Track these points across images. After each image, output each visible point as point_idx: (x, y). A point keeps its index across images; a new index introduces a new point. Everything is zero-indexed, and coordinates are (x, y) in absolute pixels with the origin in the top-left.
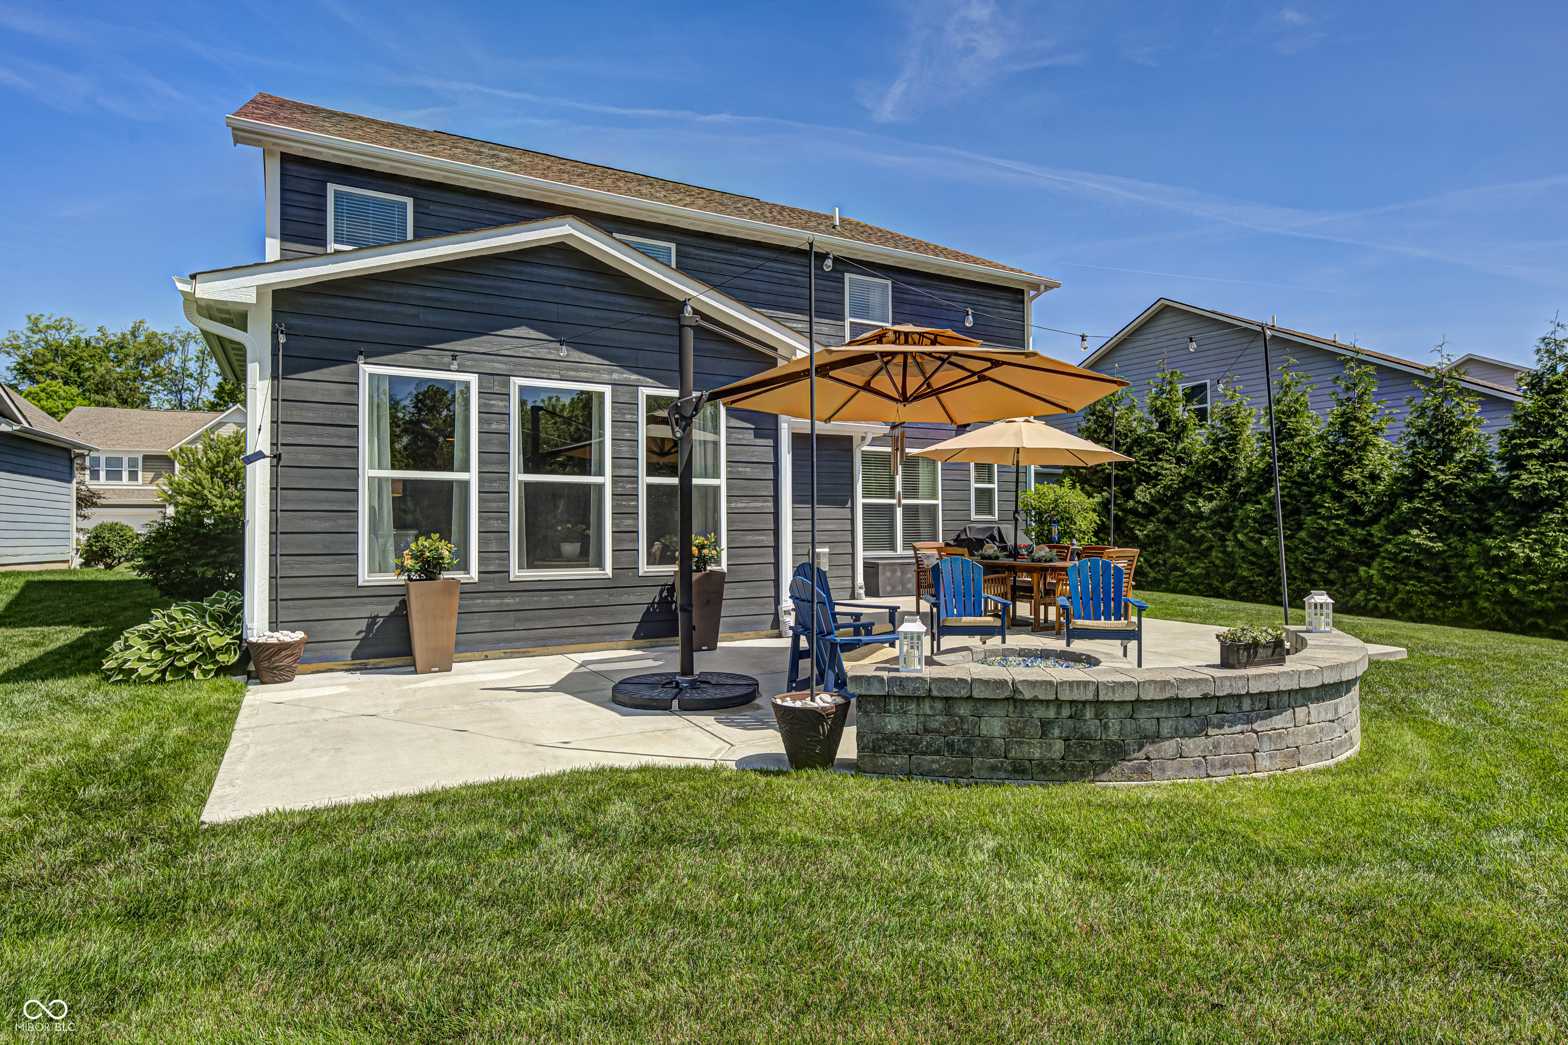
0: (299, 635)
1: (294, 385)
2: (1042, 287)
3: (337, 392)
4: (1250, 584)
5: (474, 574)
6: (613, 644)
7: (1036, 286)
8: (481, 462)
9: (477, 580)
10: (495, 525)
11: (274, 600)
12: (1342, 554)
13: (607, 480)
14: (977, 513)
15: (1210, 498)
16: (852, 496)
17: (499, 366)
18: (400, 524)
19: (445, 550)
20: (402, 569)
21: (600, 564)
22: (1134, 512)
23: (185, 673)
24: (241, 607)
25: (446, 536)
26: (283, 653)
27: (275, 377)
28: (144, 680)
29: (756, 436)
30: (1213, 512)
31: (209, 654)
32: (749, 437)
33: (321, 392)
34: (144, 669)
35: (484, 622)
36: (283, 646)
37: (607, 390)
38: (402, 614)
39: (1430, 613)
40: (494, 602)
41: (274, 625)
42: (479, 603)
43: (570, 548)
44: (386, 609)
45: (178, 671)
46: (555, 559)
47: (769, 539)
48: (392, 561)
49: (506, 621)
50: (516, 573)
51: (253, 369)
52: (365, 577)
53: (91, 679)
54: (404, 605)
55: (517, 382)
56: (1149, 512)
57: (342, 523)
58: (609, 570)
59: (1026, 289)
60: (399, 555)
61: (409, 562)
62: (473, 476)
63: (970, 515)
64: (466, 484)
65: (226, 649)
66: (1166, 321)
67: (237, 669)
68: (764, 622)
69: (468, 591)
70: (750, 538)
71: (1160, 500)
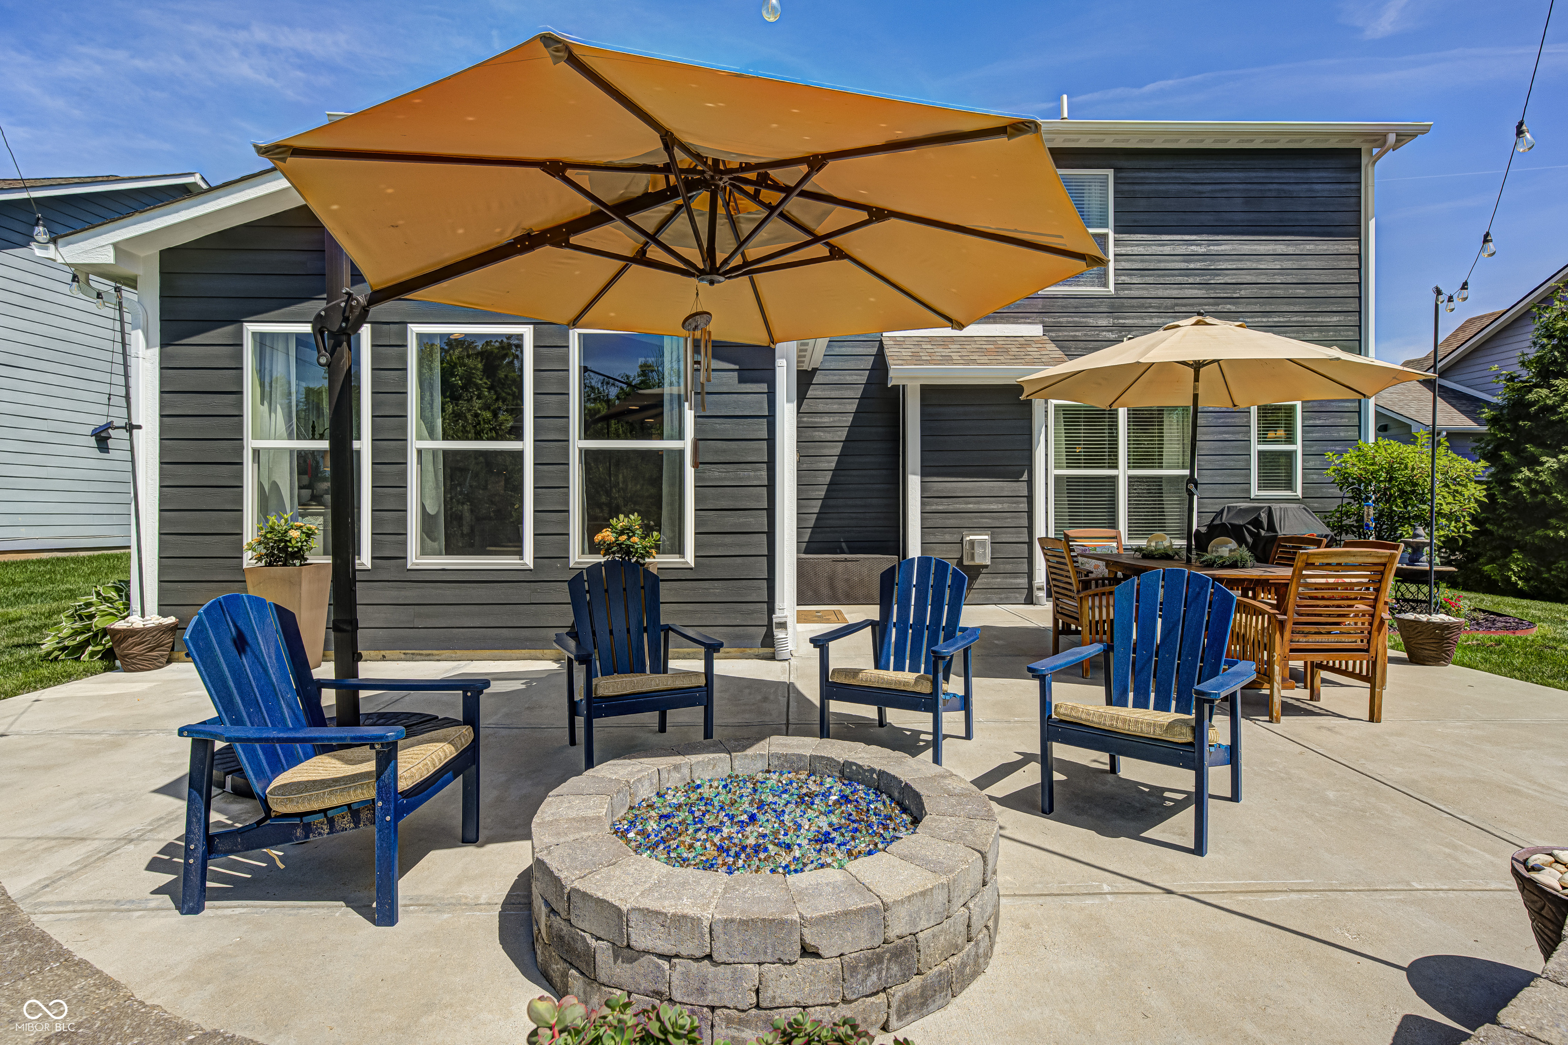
1: (185, 352)
2: (1392, 138)
5: (366, 559)
6: (538, 653)
7: (1378, 139)
8: (375, 428)
9: (370, 567)
13: (527, 445)
14: (1260, 488)
16: (1023, 465)
21: (520, 553)
26: (130, 640)
27: (163, 345)
29: (741, 380)
32: (731, 380)
35: (378, 617)
37: (527, 331)
40: (389, 593)
41: (165, 607)
42: (372, 593)
49: (405, 616)
50: (415, 559)
51: (136, 337)
55: (415, 329)
57: (226, 500)
58: (528, 559)
59: (1364, 147)
62: (364, 445)
63: (1249, 491)
64: (358, 454)
68: (751, 637)
69: (361, 580)
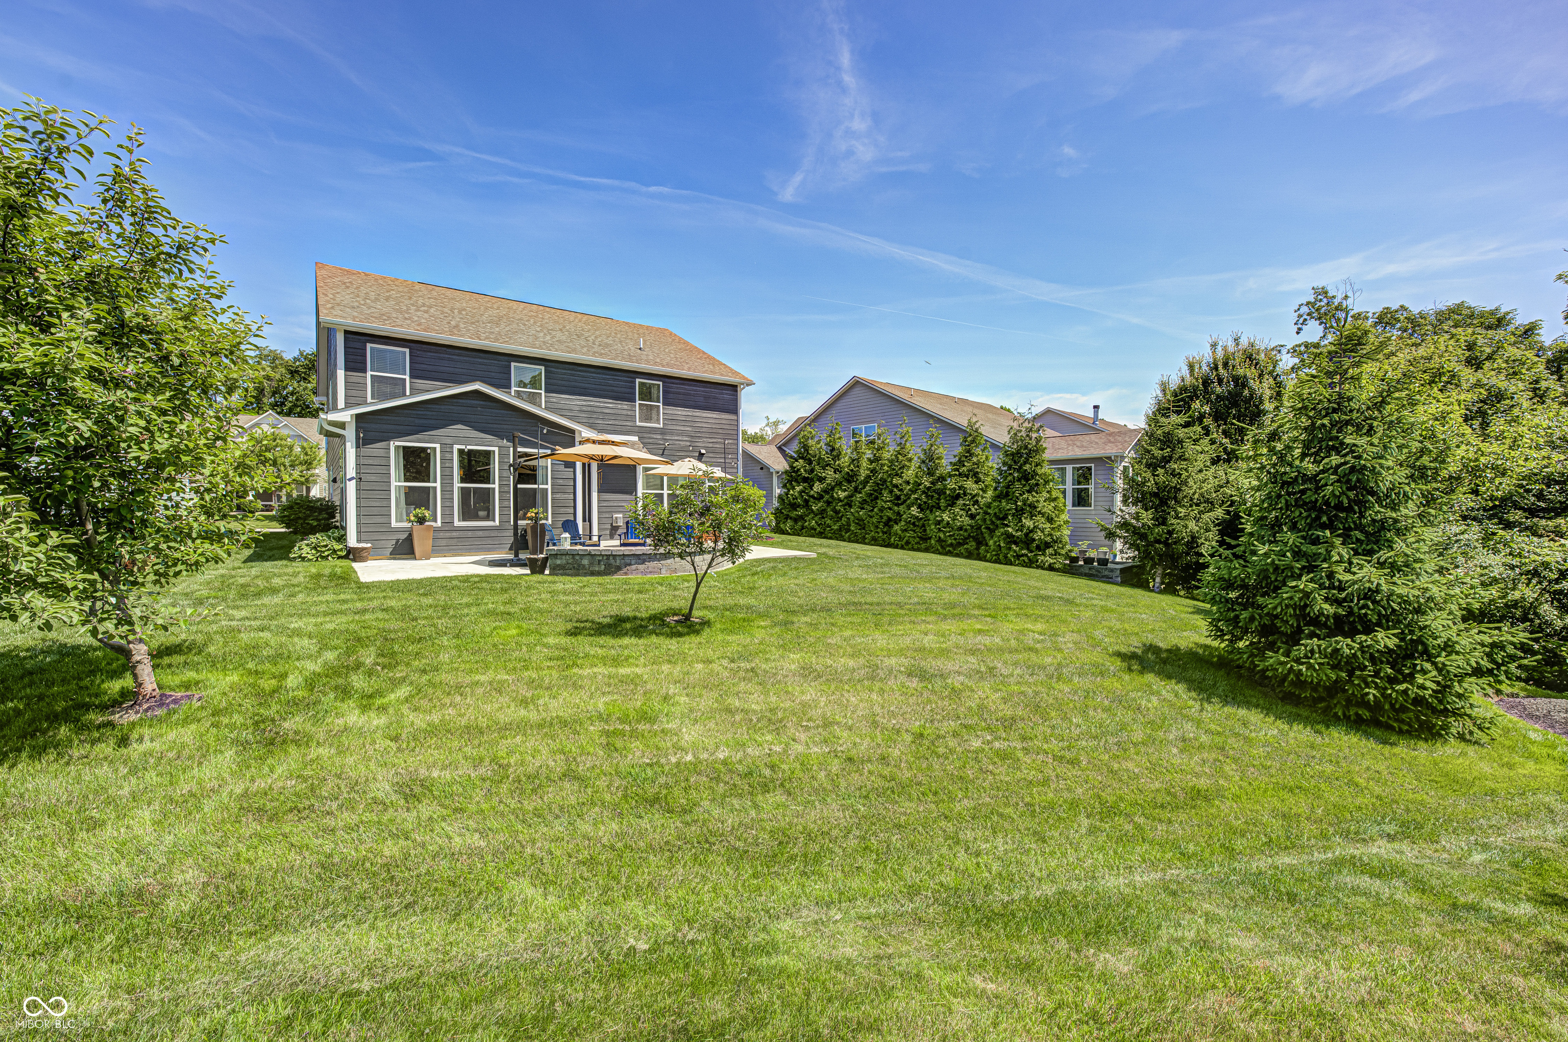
0: (369, 545)
1: (366, 450)
3: (382, 453)
4: (856, 535)
5: (439, 524)
6: (500, 552)
7: (742, 384)
8: (442, 479)
9: (440, 526)
10: (448, 504)
11: (359, 532)
12: (890, 519)
13: (496, 486)
15: (845, 490)
16: (636, 490)
17: (449, 441)
18: (408, 503)
19: (427, 514)
20: (410, 521)
21: (494, 520)
22: (813, 497)
23: (326, 558)
24: (345, 535)
25: (428, 508)
26: (363, 551)
27: (357, 448)
28: (310, 560)
29: (566, 467)
30: (846, 498)
31: (335, 551)
32: (562, 468)
33: (376, 452)
34: (310, 557)
35: (444, 542)
36: (363, 549)
37: (496, 449)
38: (410, 539)
39: (916, 547)
40: (448, 535)
41: (359, 541)
42: (441, 534)
43: (482, 513)
44: (404, 536)
45: (323, 557)
46: (476, 518)
47: (572, 511)
48: (405, 517)
49: (454, 542)
50: (457, 523)
51: (348, 445)
52: (394, 524)
53: (285, 562)
54: (410, 535)
55: (456, 447)
56: (820, 497)
57: (384, 503)
58: (497, 523)
59: (738, 385)
60: (408, 515)
61: (412, 518)
62: (438, 485)
64: (435, 488)
65: (341, 550)
66: (857, 390)
67: (346, 557)
69: (436, 530)
70: (562, 510)
71: (826, 491)
